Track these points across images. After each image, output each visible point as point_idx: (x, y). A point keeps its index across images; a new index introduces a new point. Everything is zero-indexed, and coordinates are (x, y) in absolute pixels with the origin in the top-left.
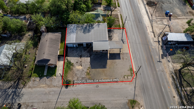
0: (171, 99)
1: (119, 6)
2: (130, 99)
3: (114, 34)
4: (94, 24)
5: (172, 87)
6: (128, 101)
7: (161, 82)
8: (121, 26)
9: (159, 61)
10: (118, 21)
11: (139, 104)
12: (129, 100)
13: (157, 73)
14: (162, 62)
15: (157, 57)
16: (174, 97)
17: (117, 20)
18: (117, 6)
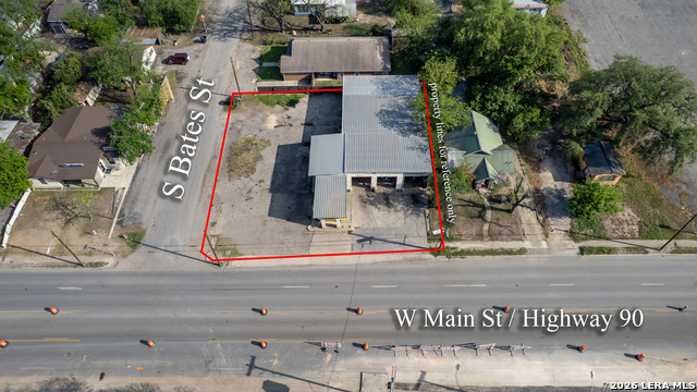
0: (101, 363)
1: (582, 251)
2: (147, 234)
3: (401, 214)
4: (423, 136)
5: (138, 383)
6: (144, 227)
7: (170, 343)
8: (451, 245)
9: (257, 363)
10: (480, 236)
11: (125, 256)
12: (144, 231)
13: (204, 337)
14: (248, 374)
15: (276, 362)
16: (102, 376)
17: (485, 233)
18: (582, 244)
